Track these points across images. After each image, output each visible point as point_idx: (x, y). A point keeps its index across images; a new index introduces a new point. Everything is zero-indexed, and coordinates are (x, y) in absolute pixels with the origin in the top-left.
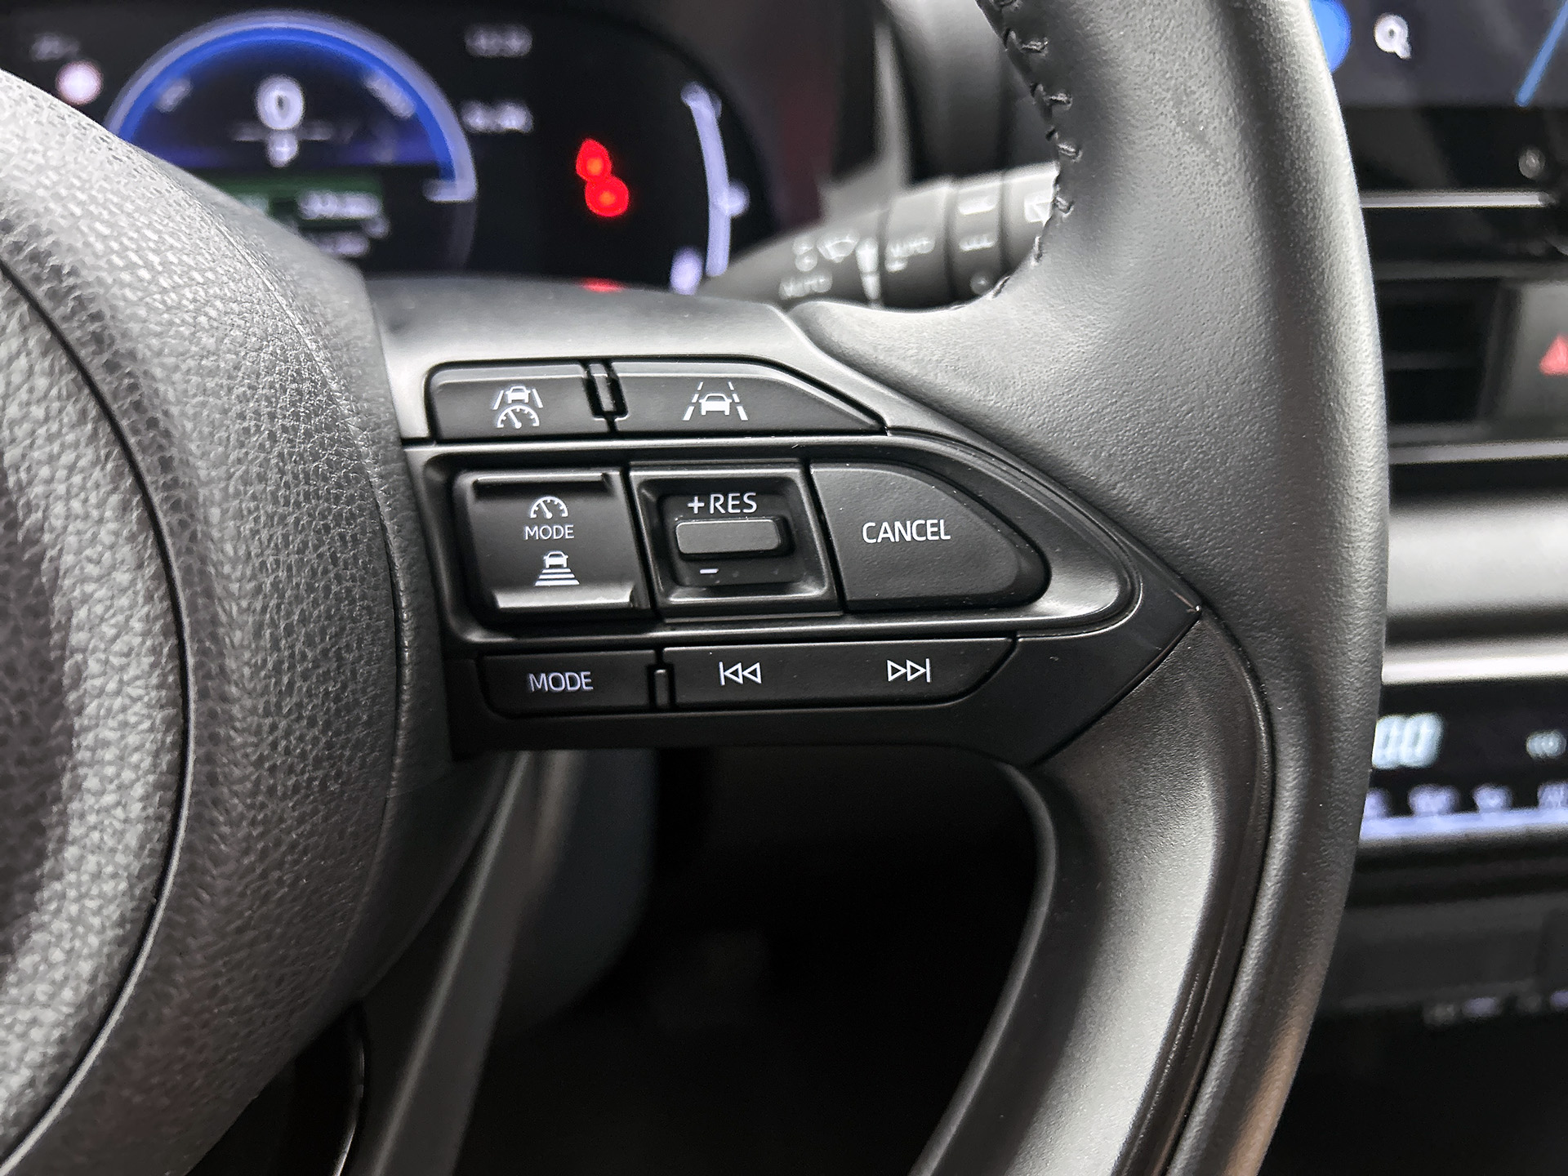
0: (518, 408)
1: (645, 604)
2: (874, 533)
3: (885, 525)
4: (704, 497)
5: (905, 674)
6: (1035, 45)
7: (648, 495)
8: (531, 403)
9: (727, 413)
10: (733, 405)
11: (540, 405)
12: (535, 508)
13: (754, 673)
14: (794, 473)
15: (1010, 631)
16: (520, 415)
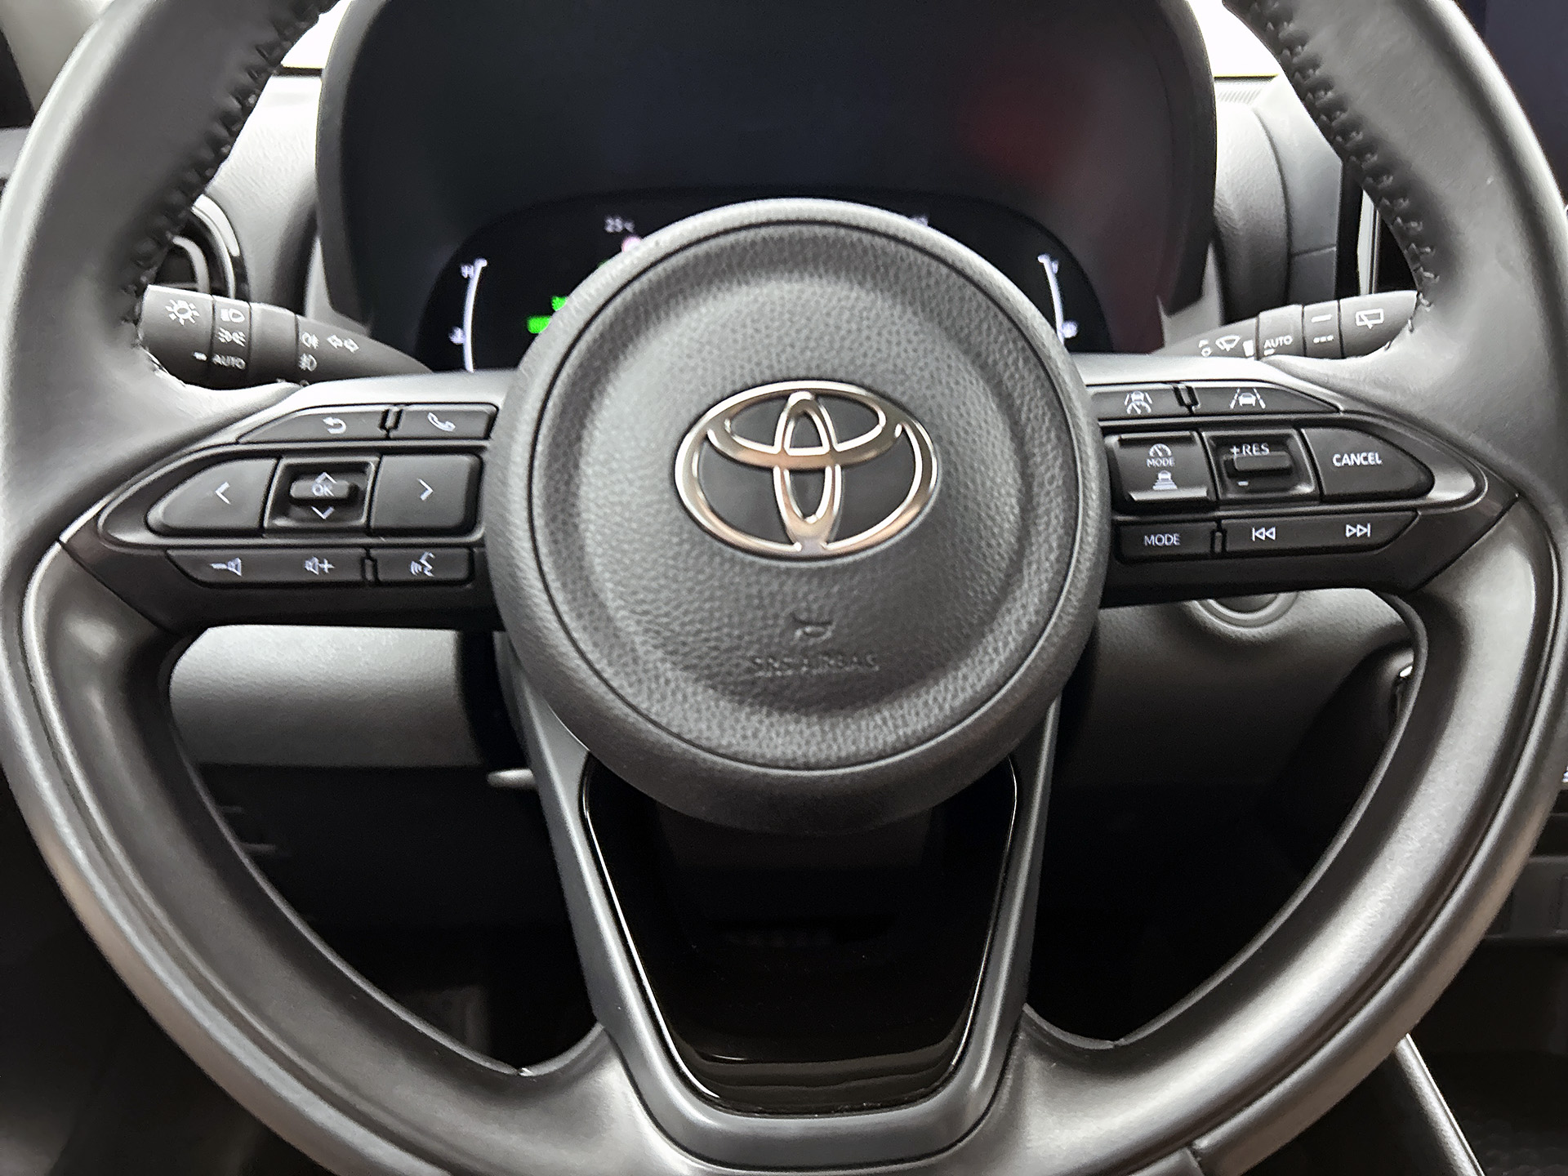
0: (1138, 404)
1: (1214, 498)
2: (1339, 460)
3: (1346, 456)
4: (1239, 446)
5: (1356, 533)
6: (1414, 224)
7: (1212, 442)
8: (1146, 400)
9: (1254, 405)
10: (1257, 401)
11: (1150, 401)
12: (1152, 450)
13: (1271, 534)
14: (1293, 432)
15: (1414, 509)
16: (1140, 407)
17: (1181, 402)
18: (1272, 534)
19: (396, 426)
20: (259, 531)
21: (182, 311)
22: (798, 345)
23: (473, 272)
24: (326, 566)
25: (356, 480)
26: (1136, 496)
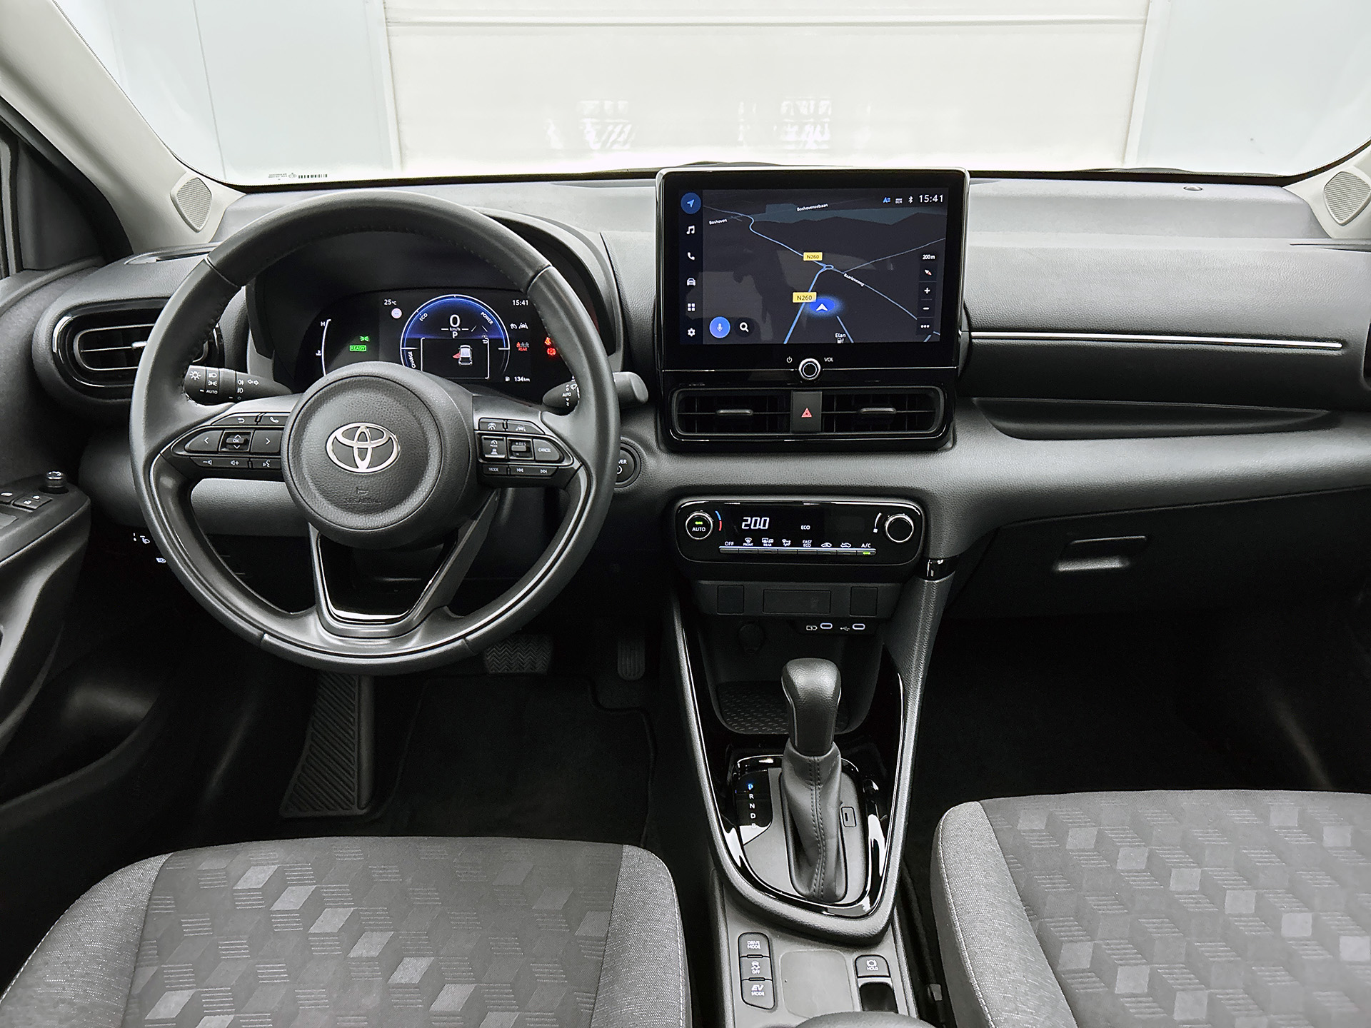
1: (507, 458)
2: (541, 450)
3: (543, 449)
4: (518, 442)
5: (543, 472)
7: (510, 441)
8: (494, 425)
9: (522, 429)
12: (492, 442)
14: (531, 440)
15: (558, 467)
16: (492, 427)
17: (503, 427)
18: (522, 470)
19: (260, 421)
20: (217, 452)
21: (195, 375)
22: (364, 412)
23: (325, 324)
24: (237, 463)
25: (247, 437)
26: (486, 456)
